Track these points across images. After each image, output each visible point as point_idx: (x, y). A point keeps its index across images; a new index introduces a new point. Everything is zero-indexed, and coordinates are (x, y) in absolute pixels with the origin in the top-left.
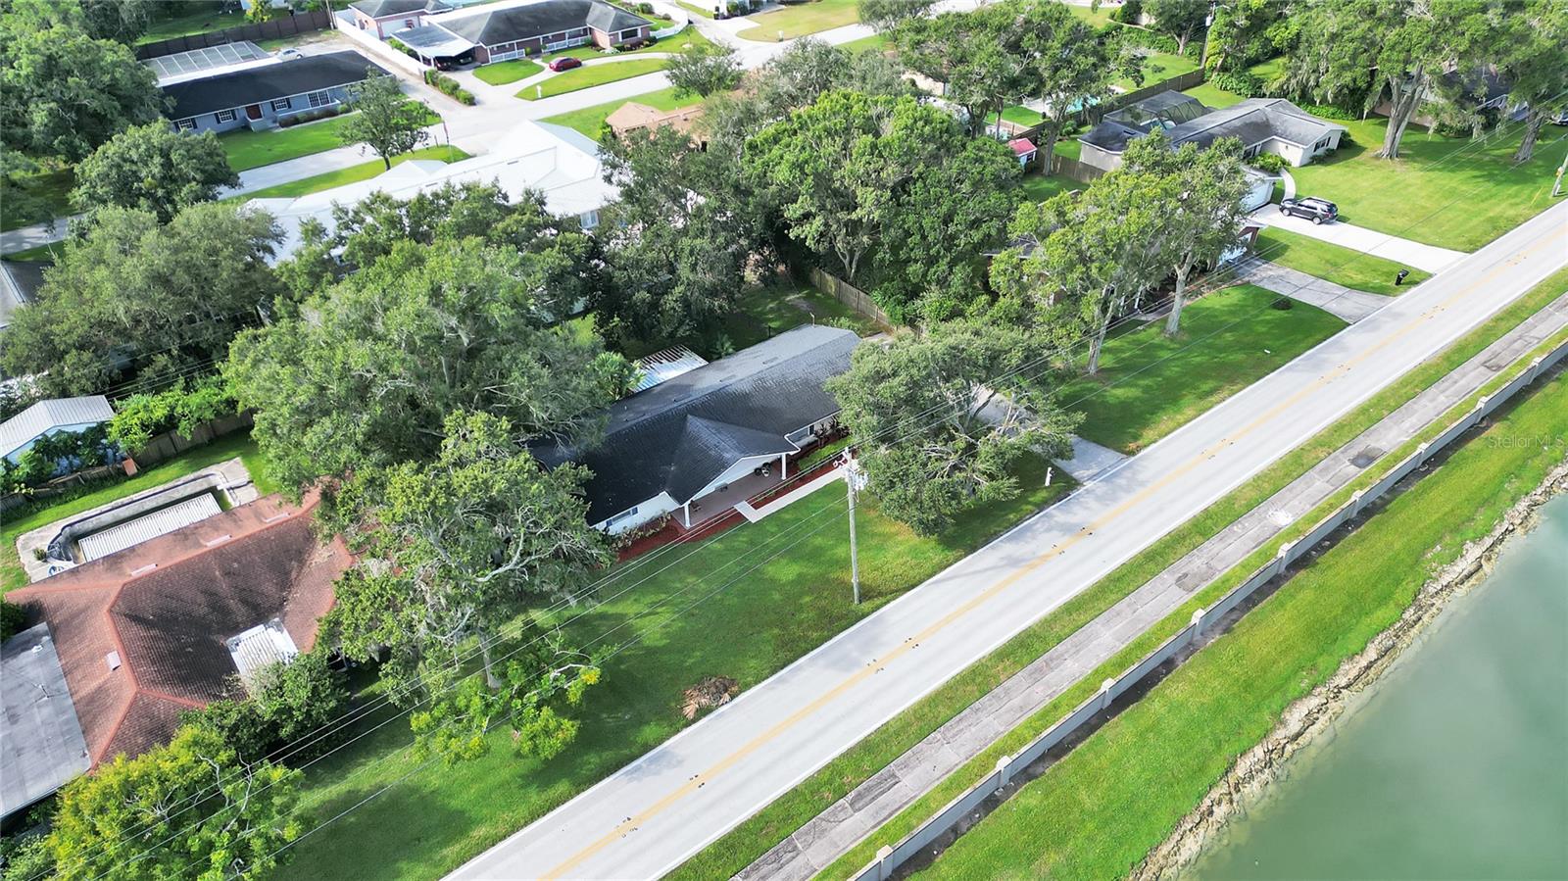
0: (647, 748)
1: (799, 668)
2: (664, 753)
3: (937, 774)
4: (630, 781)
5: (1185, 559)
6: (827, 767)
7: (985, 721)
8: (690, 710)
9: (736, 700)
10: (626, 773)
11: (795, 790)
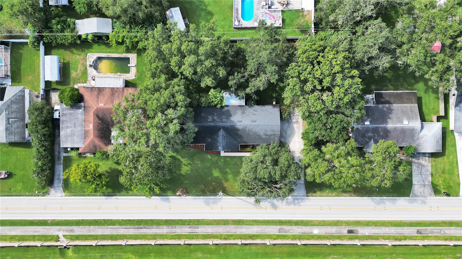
0: (167, 196)
1: (200, 198)
2: (168, 199)
3: (205, 232)
4: (161, 200)
5: (286, 226)
6: (190, 220)
7: (221, 229)
8: (178, 194)
9: (186, 197)
10: (161, 198)
11: (182, 220)
